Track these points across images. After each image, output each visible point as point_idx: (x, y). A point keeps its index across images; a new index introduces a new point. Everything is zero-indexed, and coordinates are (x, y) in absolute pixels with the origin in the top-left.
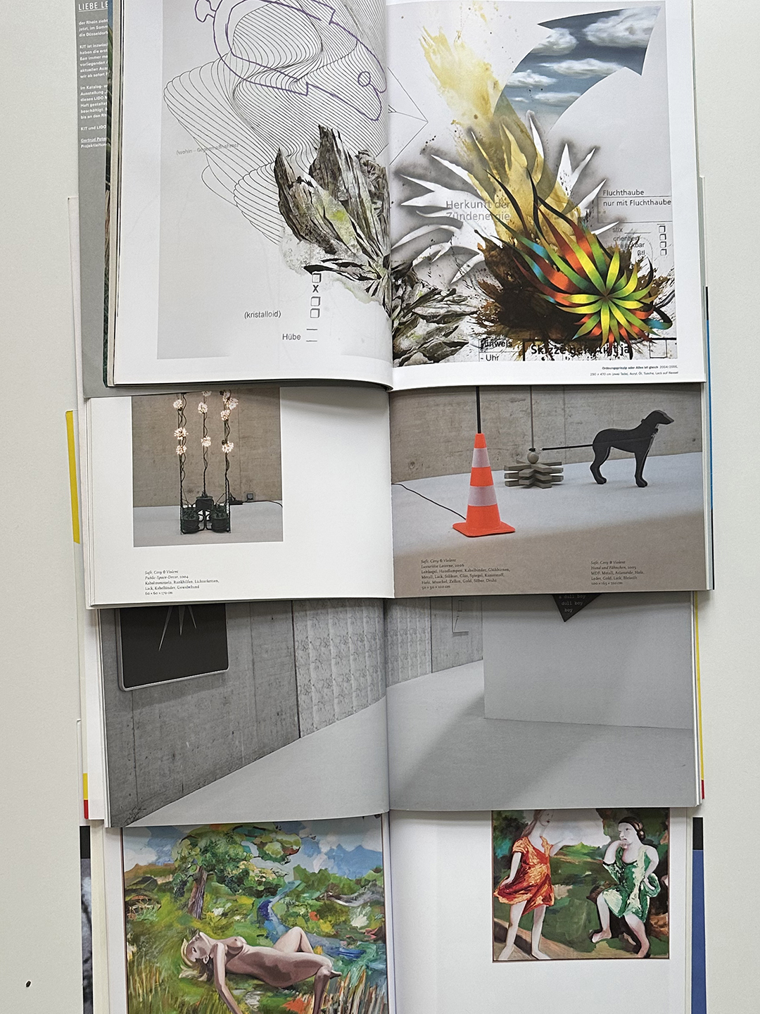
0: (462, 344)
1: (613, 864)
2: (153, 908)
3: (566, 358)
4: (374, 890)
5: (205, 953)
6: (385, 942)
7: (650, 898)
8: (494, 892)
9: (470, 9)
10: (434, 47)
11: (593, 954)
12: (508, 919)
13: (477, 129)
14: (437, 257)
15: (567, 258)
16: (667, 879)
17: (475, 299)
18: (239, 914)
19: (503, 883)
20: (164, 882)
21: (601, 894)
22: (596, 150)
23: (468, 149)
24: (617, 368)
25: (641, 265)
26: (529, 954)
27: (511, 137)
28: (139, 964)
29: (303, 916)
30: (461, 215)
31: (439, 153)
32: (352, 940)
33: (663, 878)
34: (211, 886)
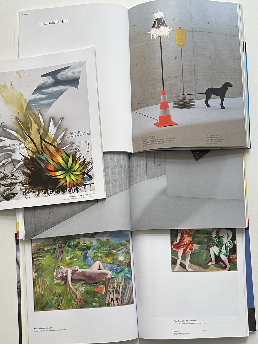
0: (17, 194)
1: (215, 237)
2: (43, 259)
3: (54, 195)
4: (126, 248)
5: (63, 274)
6: (131, 267)
7: (230, 249)
8: (171, 246)
9: (15, 74)
10: (3, 89)
11: (209, 269)
12: (177, 256)
13: (19, 118)
14: (7, 164)
15: (54, 159)
16: (236, 242)
17: (21, 177)
18: (76, 258)
19: (175, 243)
20: (47, 249)
21: (211, 248)
22: (62, 119)
23: (16, 125)
24: (73, 197)
25: (80, 158)
26: (185, 269)
27: (31, 119)
28: (38, 280)
29: (100, 257)
30: (14, 148)
31: (6, 127)
32: (119, 265)
33: (234, 242)
34: (65, 249)
